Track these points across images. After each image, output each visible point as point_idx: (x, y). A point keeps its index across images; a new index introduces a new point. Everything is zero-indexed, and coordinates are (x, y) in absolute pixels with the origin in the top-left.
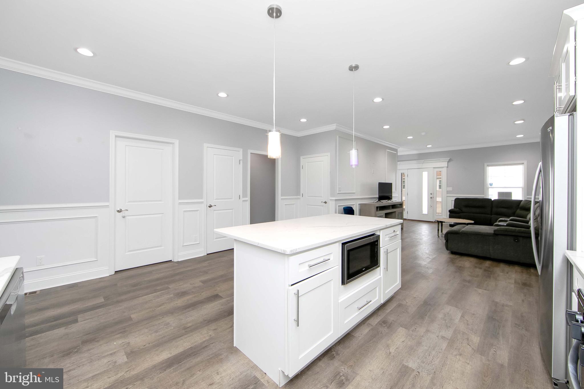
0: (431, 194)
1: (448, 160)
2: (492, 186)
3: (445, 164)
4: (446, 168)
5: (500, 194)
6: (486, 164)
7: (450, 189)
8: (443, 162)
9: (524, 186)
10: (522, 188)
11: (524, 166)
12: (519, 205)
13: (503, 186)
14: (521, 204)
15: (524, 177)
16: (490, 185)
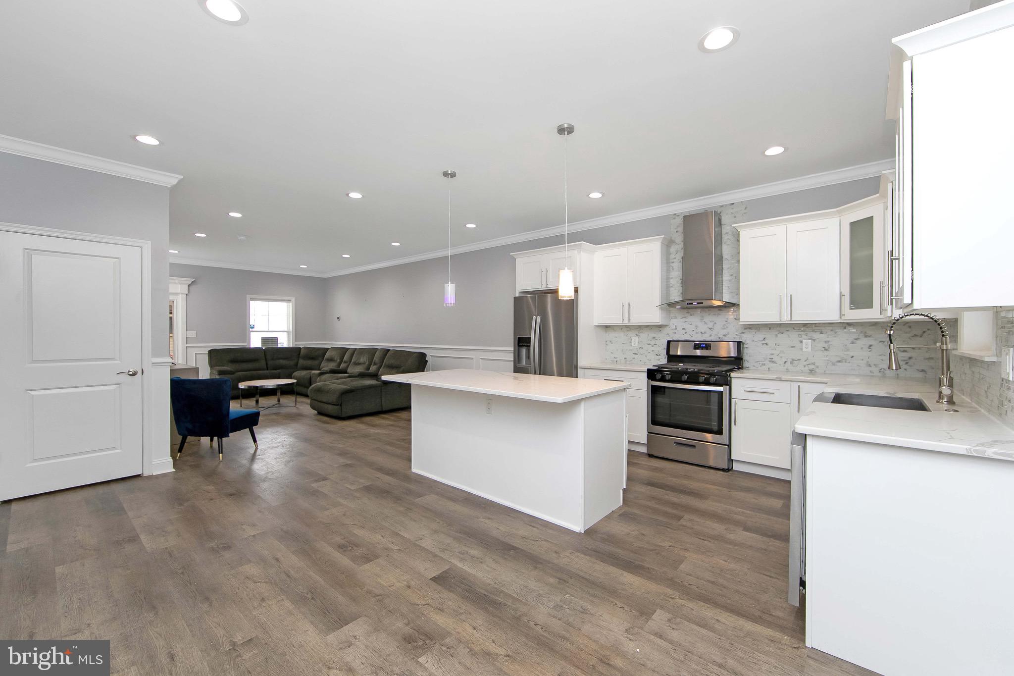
1: (190, 283)
2: (253, 329)
3: (183, 289)
4: (185, 295)
5: (264, 340)
6: (248, 297)
7: (192, 334)
8: (179, 284)
9: (291, 330)
10: (288, 332)
11: (291, 304)
12: (299, 354)
13: (266, 329)
14: (302, 352)
15: (291, 318)
16: (251, 328)
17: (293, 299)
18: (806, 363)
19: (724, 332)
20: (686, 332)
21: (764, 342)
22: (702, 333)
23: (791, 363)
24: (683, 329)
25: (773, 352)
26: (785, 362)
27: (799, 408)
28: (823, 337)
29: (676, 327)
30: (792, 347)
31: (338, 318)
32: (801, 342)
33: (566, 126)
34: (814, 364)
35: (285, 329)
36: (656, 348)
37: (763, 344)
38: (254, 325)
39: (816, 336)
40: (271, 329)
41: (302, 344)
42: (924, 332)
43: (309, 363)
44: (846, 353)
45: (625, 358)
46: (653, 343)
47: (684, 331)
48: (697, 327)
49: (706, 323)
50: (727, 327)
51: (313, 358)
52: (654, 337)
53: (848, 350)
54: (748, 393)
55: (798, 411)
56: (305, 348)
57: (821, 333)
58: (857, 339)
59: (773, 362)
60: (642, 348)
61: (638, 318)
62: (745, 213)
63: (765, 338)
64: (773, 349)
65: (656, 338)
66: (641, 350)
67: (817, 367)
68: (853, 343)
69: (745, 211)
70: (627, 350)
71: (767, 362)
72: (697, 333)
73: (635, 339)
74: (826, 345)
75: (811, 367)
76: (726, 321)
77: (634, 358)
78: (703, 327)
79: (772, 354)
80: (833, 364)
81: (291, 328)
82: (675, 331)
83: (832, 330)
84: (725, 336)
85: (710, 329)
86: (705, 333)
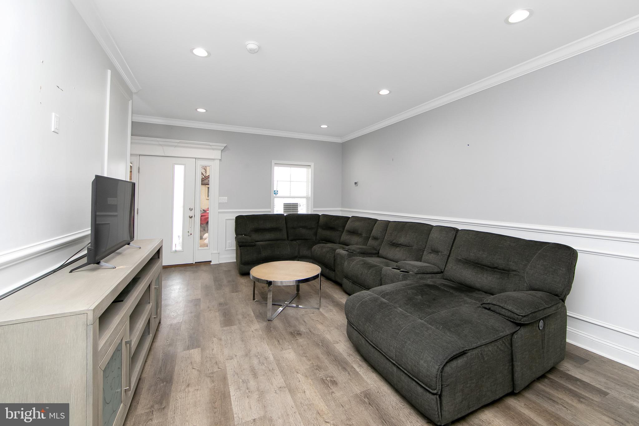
0: (191, 210)
1: (223, 148)
2: (277, 195)
3: (217, 154)
4: (219, 161)
6: (274, 162)
7: (225, 199)
8: (213, 149)
9: (310, 196)
10: (307, 198)
11: (310, 170)
12: (318, 223)
13: (288, 195)
14: (321, 219)
15: (310, 184)
16: (275, 193)
17: (312, 165)
31: (356, 183)
35: (305, 195)
38: (277, 191)
40: (292, 195)
41: (321, 211)
43: (328, 234)
51: (332, 229)
56: (324, 216)
81: (310, 194)
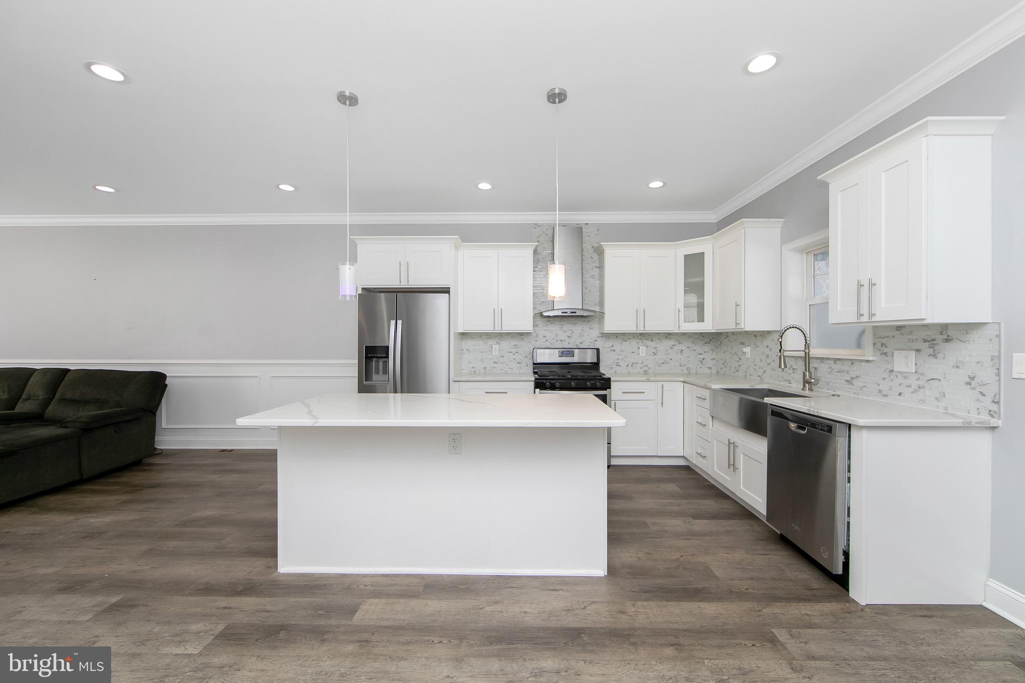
18: (641, 366)
19: (581, 340)
20: (547, 340)
21: (611, 349)
22: (561, 340)
23: (632, 366)
24: (544, 337)
25: (619, 357)
26: (628, 365)
27: (662, 403)
28: (653, 344)
29: (537, 334)
30: (633, 352)
32: (639, 348)
33: (557, 91)
34: (647, 366)
36: (517, 357)
37: (611, 350)
39: (649, 343)
42: (710, 340)
44: (668, 356)
45: (485, 368)
46: (514, 351)
47: (546, 339)
48: (557, 335)
49: (565, 332)
50: (583, 336)
52: (515, 345)
53: (668, 354)
54: (625, 394)
55: (662, 406)
57: (652, 341)
58: (674, 346)
59: (619, 366)
60: (503, 357)
61: (510, 326)
62: (597, 234)
63: (613, 345)
64: (618, 355)
65: (518, 346)
66: (502, 358)
67: (649, 368)
68: (671, 348)
69: (598, 232)
70: (486, 359)
71: (614, 366)
72: (557, 341)
73: (496, 347)
74: (654, 351)
75: (645, 368)
76: (582, 330)
77: (494, 367)
78: (562, 335)
79: (618, 359)
80: (660, 366)
82: (536, 339)
83: (659, 339)
84: (581, 343)
85: (569, 337)
86: (564, 341)
